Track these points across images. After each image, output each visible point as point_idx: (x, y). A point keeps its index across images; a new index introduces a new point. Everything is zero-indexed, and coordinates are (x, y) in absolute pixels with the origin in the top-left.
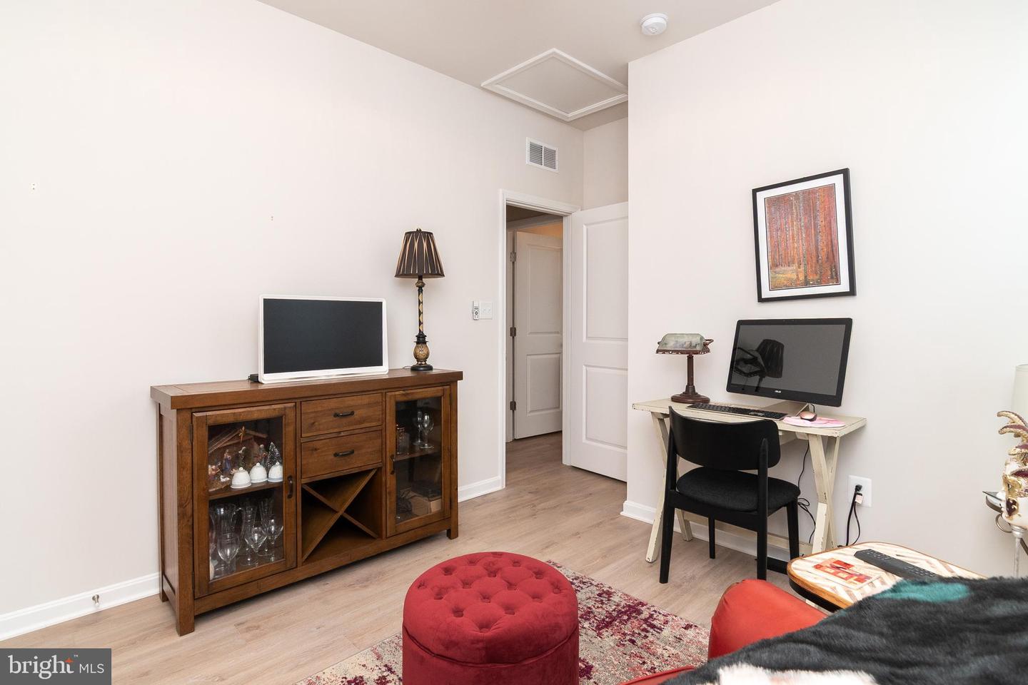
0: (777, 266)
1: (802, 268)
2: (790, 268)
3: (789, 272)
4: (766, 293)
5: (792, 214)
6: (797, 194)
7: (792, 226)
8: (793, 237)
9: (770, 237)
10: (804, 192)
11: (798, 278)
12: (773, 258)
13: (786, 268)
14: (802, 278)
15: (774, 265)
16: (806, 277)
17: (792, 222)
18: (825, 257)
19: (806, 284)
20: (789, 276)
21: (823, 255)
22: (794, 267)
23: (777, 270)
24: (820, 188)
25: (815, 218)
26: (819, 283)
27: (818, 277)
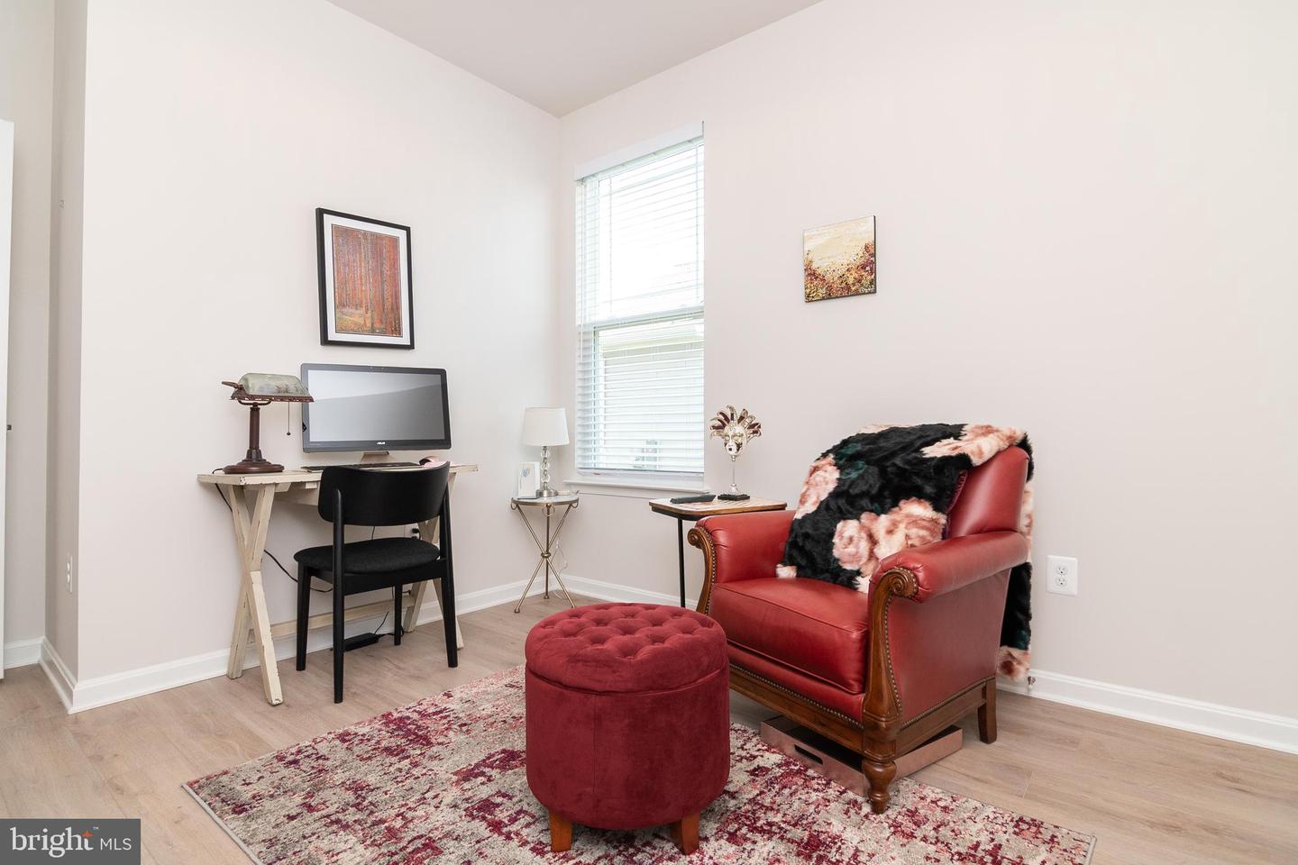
0: (344, 306)
1: (369, 314)
2: (358, 312)
3: (356, 316)
4: (332, 336)
5: (360, 254)
6: (365, 233)
7: (361, 267)
8: (361, 278)
9: (336, 271)
10: (373, 234)
11: (365, 324)
12: (340, 296)
13: (353, 311)
14: (369, 325)
15: (340, 305)
16: (373, 324)
17: (360, 261)
18: (390, 307)
19: (373, 332)
20: (356, 319)
21: (388, 304)
22: (362, 311)
23: (345, 310)
24: (387, 236)
25: (382, 264)
26: (383, 333)
27: (383, 326)
